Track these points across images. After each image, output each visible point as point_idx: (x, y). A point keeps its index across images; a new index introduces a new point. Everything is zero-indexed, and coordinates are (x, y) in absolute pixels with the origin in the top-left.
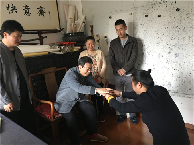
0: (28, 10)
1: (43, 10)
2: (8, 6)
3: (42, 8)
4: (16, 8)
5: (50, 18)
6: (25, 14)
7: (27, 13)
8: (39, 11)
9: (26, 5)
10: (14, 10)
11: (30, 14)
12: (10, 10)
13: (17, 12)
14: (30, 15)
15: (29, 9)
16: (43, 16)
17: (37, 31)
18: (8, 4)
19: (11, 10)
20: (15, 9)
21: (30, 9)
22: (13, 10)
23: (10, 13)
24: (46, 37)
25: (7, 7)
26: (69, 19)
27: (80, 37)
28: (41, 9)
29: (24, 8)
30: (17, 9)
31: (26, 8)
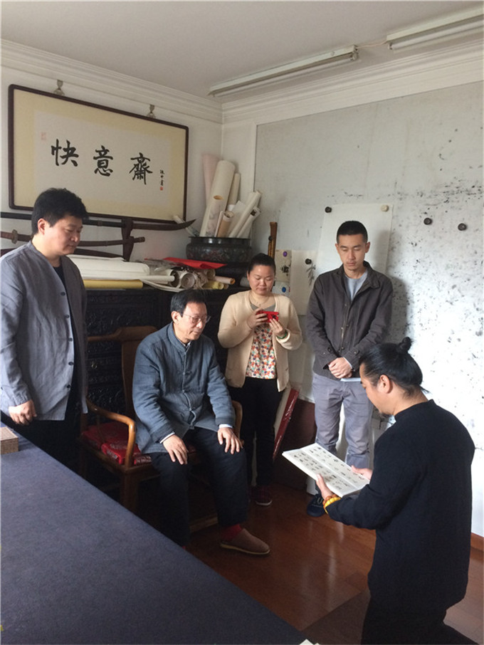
0: (107, 161)
1: (145, 164)
2: (55, 146)
3: (144, 159)
4: (75, 153)
5: (162, 189)
6: (96, 172)
7: (101, 170)
8: (135, 165)
9: (103, 147)
10: (70, 159)
11: (108, 172)
12: (59, 158)
13: (75, 164)
14: (108, 175)
15: (109, 159)
16: (143, 180)
17: (120, 221)
18: (57, 141)
19: (63, 157)
20: (71, 155)
21: (112, 158)
22: (66, 157)
23: (57, 164)
24: (142, 240)
25: (53, 147)
26: (215, 200)
27: (235, 250)
28: (140, 162)
29: (98, 155)
30: (77, 156)
31: (101, 156)
